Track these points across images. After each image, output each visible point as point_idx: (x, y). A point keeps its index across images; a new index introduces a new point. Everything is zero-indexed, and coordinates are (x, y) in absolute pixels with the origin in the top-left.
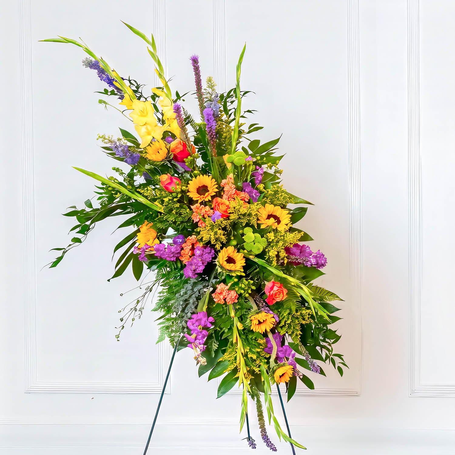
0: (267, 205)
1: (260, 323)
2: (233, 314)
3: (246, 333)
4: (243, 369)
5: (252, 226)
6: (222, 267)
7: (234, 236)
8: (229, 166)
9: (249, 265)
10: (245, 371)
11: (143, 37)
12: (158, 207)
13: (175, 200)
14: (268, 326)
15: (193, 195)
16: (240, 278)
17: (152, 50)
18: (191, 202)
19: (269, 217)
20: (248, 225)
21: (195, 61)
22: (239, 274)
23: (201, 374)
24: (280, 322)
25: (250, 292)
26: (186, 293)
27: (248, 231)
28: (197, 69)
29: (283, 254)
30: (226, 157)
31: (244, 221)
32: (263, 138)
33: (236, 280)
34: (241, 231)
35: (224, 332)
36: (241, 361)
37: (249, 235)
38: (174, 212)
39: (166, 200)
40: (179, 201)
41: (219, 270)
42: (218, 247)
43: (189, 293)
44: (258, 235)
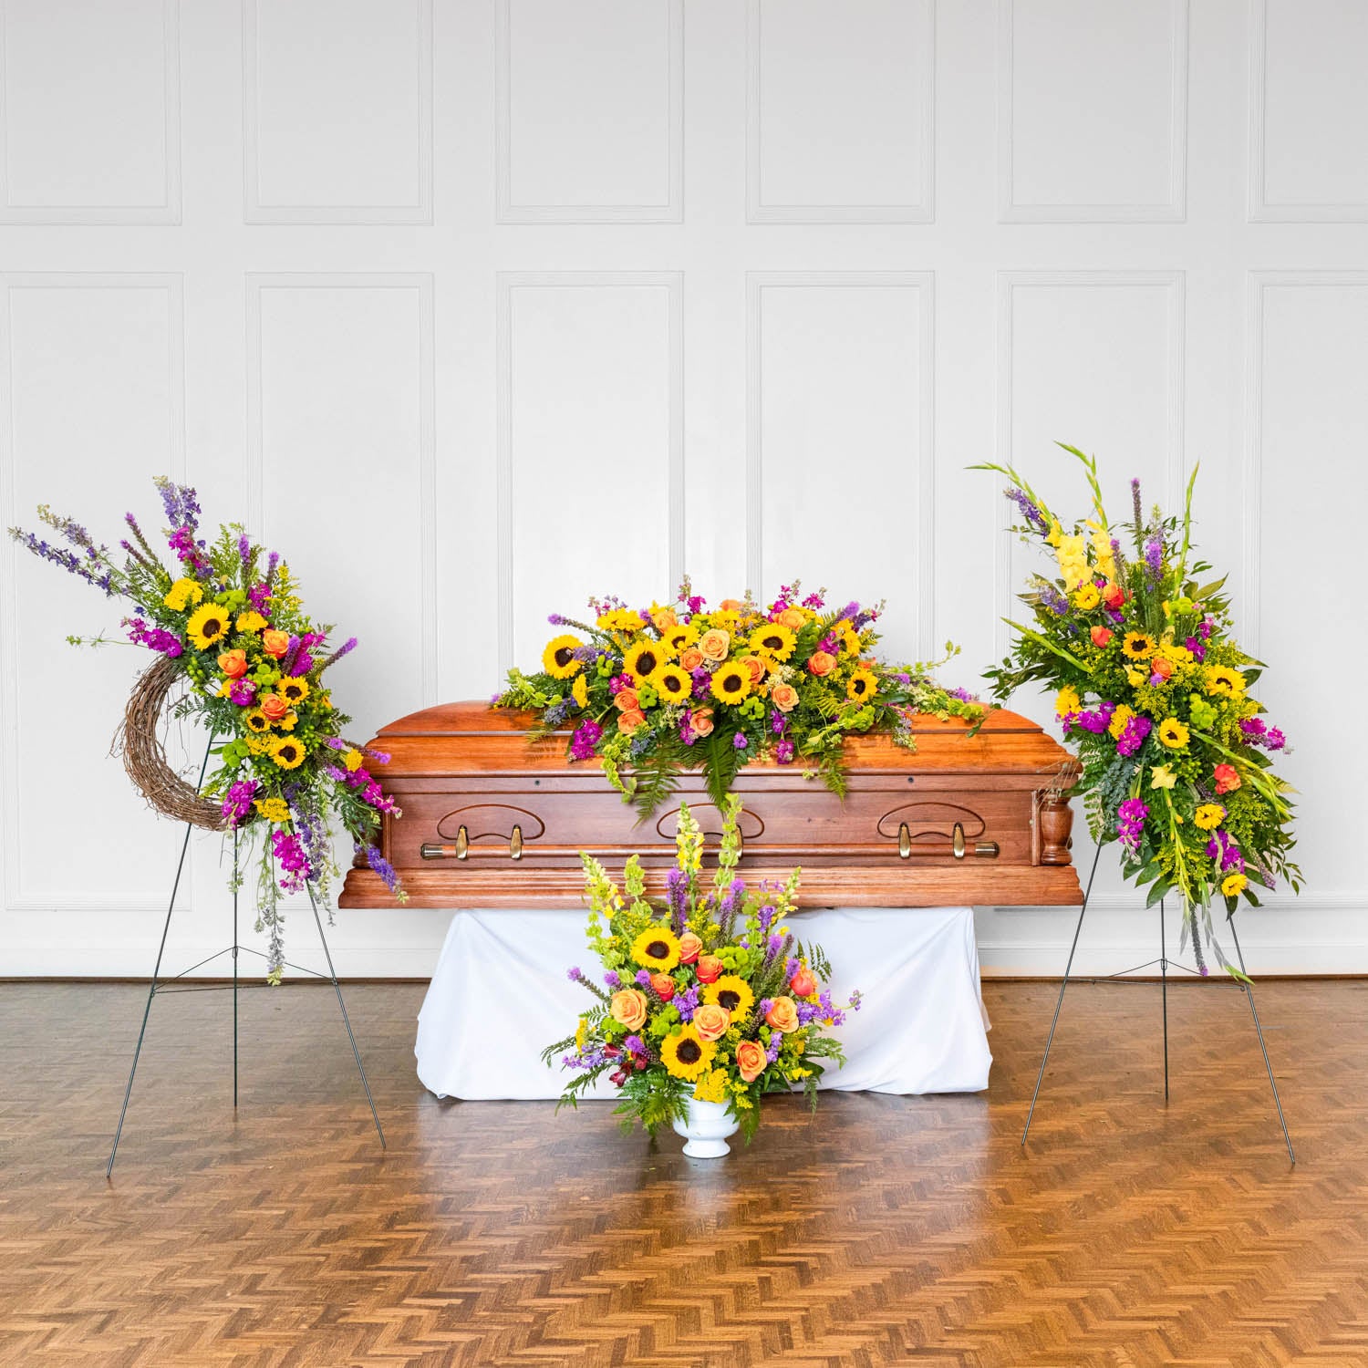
0: (1217, 665)
1: (1206, 816)
2: (1169, 803)
3: (1187, 828)
4: (1183, 875)
5: (1201, 693)
6: (1161, 743)
7: (1175, 704)
8: (1168, 616)
9: (1193, 742)
10: (1186, 877)
11: (1084, 460)
12: (1086, 666)
13: (1109, 657)
14: (1215, 822)
15: (1127, 650)
16: (1184, 757)
17: (1091, 474)
18: (1124, 660)
19: (1219, 681)
20: (1195, 690)
21: (1135, 484)
22: (1183, 753)
23: (1126, 877)
24: (1229, 815)
25: (1196, 777)
26: (1113, 774)
27: (1195, 698)
28: (1137, 496)
29: (1238, 730)
30: (1167, 606)
31: (1189, 685)
32: (1202, 580)
33: (1179, 761)
34: (1185, 699)
35: (1156, 826)
36: (1180, 862)
37: (1197, 702)
38: (1106, 672)
39: (1098, 657)
40: (1113, 660)
41: (1158, 747)
42: (1157, 718)
43: (1118, 773)
44: (1208, 705)
